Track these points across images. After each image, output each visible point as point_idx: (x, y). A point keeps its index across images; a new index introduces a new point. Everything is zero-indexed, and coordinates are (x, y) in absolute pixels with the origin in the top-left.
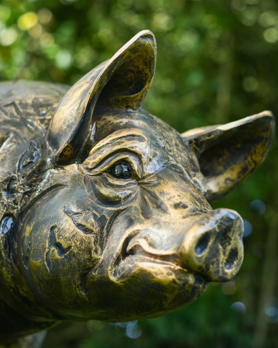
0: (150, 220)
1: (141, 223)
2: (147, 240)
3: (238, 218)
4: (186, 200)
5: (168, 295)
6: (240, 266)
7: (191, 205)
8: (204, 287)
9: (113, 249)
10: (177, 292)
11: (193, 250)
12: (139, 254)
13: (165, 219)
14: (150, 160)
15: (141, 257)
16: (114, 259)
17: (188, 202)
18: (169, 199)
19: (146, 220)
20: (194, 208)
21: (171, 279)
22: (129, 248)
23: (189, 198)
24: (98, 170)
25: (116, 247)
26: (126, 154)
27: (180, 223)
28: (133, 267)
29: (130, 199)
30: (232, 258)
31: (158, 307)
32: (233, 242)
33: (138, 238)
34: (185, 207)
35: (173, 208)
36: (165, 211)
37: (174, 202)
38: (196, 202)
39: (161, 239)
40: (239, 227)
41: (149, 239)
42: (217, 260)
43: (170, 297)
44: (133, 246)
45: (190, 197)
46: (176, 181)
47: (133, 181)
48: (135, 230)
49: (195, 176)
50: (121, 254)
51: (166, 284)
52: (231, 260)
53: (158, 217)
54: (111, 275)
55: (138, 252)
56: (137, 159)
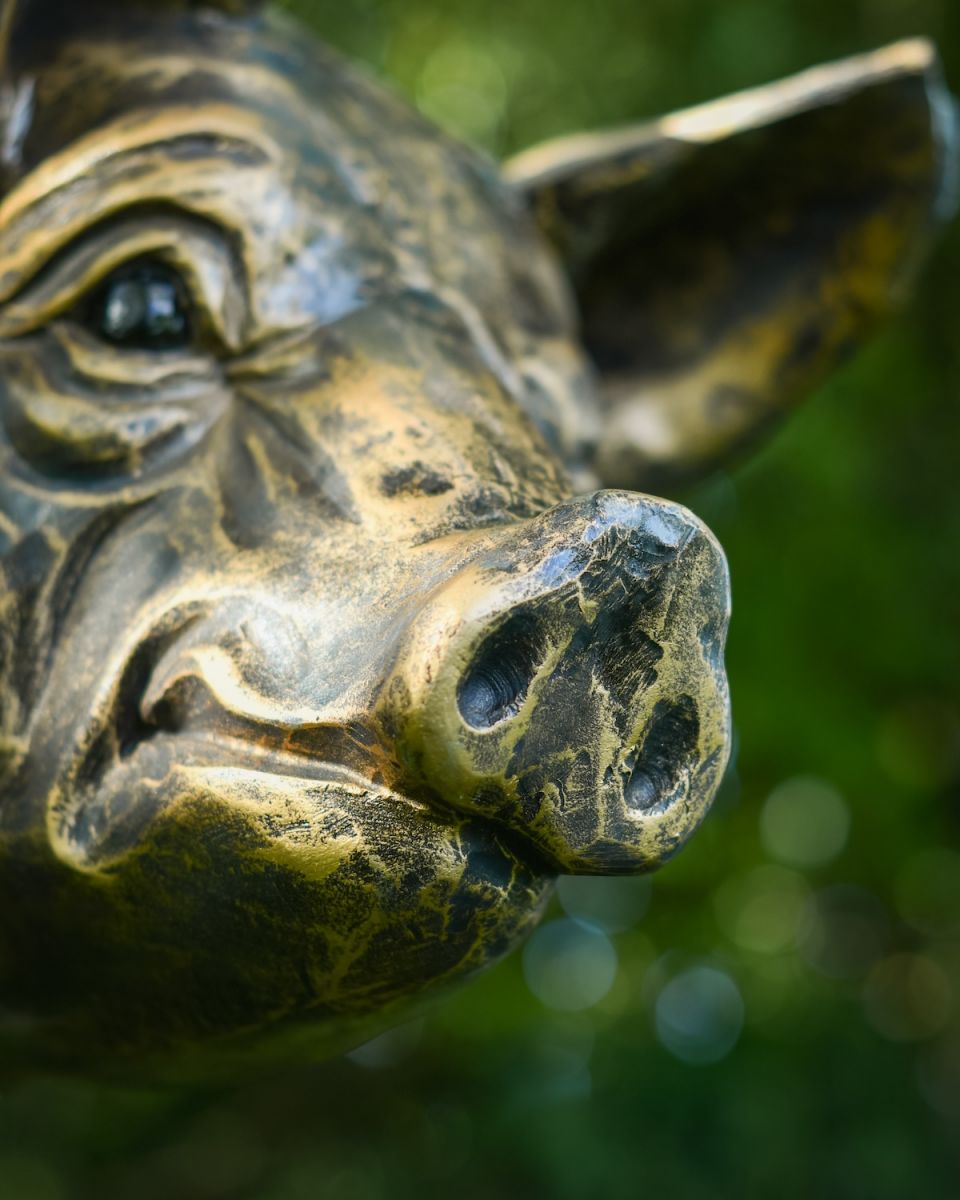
0: (261, 555)
1: (212, 569)
2: (237, 653)
3: (698, 543)
4: (447, 455)
5: (333, 938)
6: (710, 794)
7: (469, 477)
8: (520, 900)
9: (78, 702)
10: (376, 918)
11: (451, 699)
12: (201, 729)
13: (333, 545)
14: (289, 259)
15: (208, 743)
16: (77, 751)
17: (455, 465)
18: (362, 451)
19: (241, 554)
20: (482, 491)
21: (346, 853)
22: (153, 695)
23: (462, 444)
24: (25, 311)
25: (87, 693)
26: (165, 228)
27: (400, 564)
28: (161, 790)
29: (175, 450)
30: (665, 753)
31: (292, 1001)
32: (667, 666)
33: (194, 645)
34: (436, 486)
35: (375, 491)
36: (336, 511)
37: (385, 464)
38: (500, 464)
39: (305, 647)
40: (705, 591)
41: (245, 646)
42: (584, 757)
43: (346, 947)
44: (168, 685)
45: (469, 441)
46: (412, 363)
47: (199, 365)
48: (183, 604)
49: (530, 352)
50: (113, 731)
51: (320, 878)
52: (661, 761)
53: (298, 540)
54: (60, 833)
55: (197, 717)
56: (223, 255)
